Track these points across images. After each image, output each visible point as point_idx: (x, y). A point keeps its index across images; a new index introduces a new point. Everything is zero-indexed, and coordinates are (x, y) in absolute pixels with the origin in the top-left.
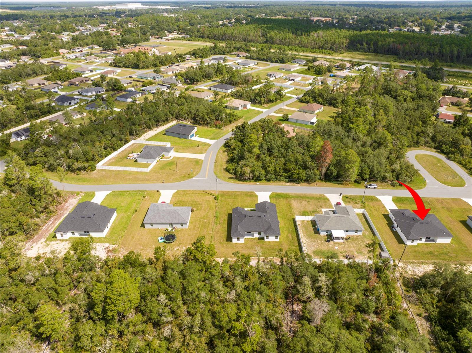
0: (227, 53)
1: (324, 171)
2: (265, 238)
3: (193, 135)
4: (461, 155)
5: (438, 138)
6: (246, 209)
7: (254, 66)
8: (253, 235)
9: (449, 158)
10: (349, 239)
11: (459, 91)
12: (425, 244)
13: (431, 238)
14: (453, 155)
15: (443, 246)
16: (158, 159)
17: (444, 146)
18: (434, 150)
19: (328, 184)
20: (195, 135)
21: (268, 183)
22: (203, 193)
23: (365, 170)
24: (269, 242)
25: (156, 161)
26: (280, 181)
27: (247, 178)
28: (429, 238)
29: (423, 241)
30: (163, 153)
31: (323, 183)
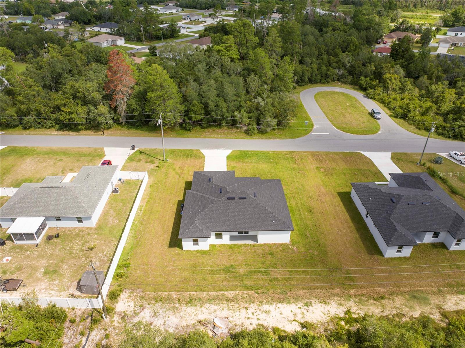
1: (123, 108)
4: (384, 90)
5: (358, 69)
9: (368, 96)
10: (57, 236)
11: (411, 26)
12: (231, 247)
13: (250, 233)
14: (372, 90)
15: (270, 250)
17: (362, 78)
18: (350, 86)
19: (133, 131)
28: (247, 232)
29: (226, 239)
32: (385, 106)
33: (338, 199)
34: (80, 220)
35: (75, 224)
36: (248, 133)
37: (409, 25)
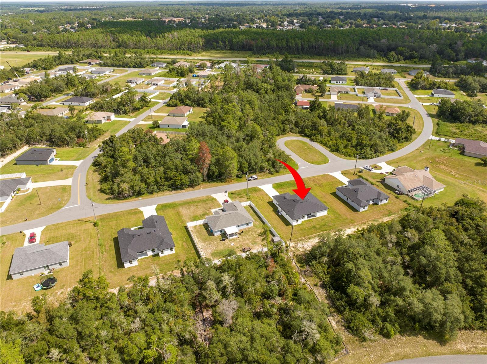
0: (76, 62)
1: (205, 172)
2: (160, 253)
3: (52, 159)
4: (321, 136)
5: (300, 123)
6: (132, 229)
7: (110, 74)
8: (146, 254)
9: (312, 140)
10: (242, 233)
11: (309, 79)
12: (308, 220)
13: (312, 214)
14: (315, 137)
15: (322, 218)
16: (13, 194)
17: (306, 130)
18: (299, 135)
19: (212, 184)
20: (54, 159)
21: (150, 196)
22: (79, 222)
23: (244, 164)
24: (165, 256)
25: (10, 198)
26: (163, 191)
27: (126, 195)
28: (310, 214)
29: (306, 218)
30: (18, 187)
31: (207, 184)
32: (324, 145)
33: (332, 196)
34: (247, 224)
35: (246, 226)
36: (271, 173)
37: (308, 78)
